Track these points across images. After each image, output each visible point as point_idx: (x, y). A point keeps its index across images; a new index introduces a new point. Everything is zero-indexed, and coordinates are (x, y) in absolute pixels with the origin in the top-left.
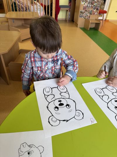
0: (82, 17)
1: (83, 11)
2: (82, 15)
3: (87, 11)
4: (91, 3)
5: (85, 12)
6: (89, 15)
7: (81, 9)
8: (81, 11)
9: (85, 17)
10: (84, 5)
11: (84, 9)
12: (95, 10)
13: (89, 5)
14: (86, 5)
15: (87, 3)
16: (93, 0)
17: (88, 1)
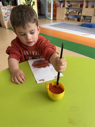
0: (6, 20)
1: (6, 16)
2: (6, 19)
3: (9, 16)
4: (9, 10)
5: (7, 17)
7: (4, 15)
8: (4, 16)
9: (9, 20)
10: (5, 12)
11: (6, 14)
13: (8, 11)
14: (7, 11)
15: (6, 10)
16: (10, 8)
17: (7, 8)
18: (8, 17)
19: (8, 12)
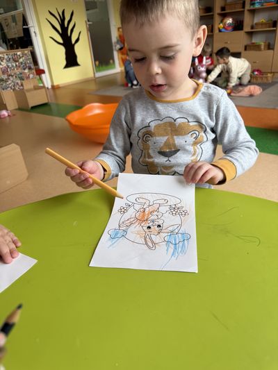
0: (6, 89)
1: (5, 77)
2: (4, 84)
3: (12, 76)
4: (11, 60)
5: (9, 79)
6: (19, 82)
9: (13, 88)
10: (2, 66)
11: (3, 73)
12: (27, 71)
13: (10, 64)
14: (5, 65)
15: (5, 61)
16: (15, 54)
17: (6, 57)
18: (12, 79)
19: (8, 66)
